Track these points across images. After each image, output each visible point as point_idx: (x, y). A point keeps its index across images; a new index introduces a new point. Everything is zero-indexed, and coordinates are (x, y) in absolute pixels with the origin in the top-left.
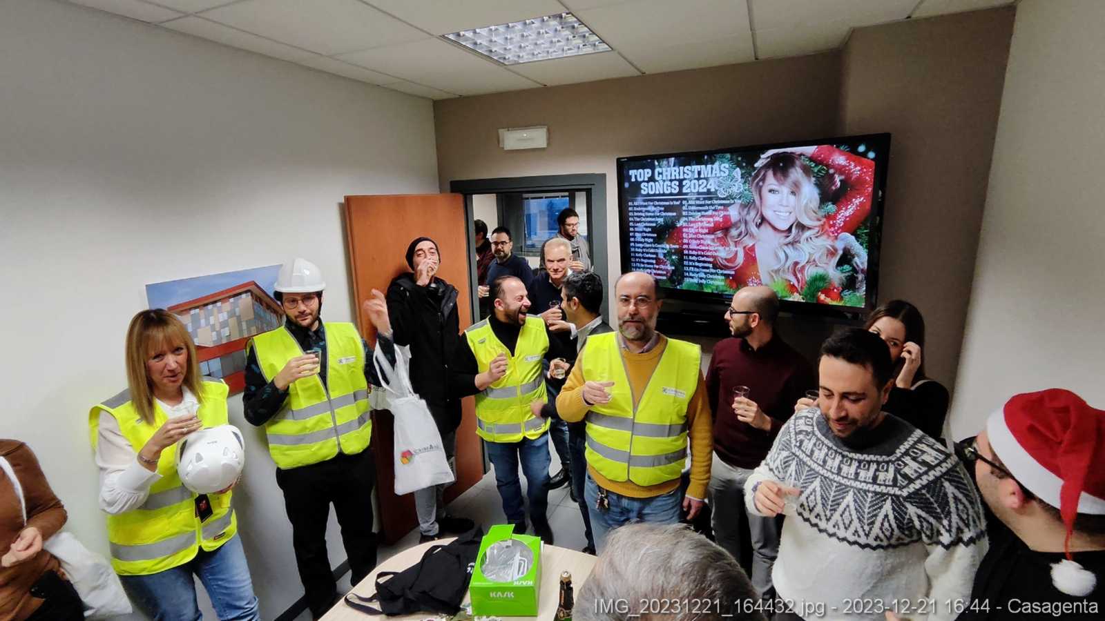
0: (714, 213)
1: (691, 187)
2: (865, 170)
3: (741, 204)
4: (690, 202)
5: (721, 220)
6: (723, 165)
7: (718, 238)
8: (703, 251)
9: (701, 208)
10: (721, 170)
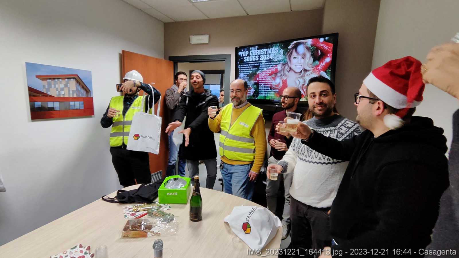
0: (272, 68)
1: (264, 58)
2: (329, 48)
3: (282, 64)
4: (263, 64)
5: (274, 70)
6: (277, 48)
7: (273, 77)
8: (267, 83)
9: (267, 66)
10: (275, 50)
